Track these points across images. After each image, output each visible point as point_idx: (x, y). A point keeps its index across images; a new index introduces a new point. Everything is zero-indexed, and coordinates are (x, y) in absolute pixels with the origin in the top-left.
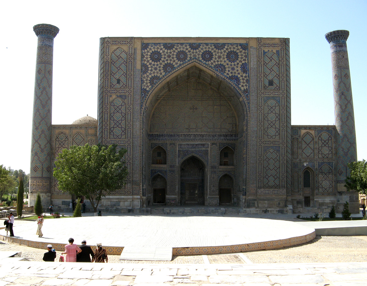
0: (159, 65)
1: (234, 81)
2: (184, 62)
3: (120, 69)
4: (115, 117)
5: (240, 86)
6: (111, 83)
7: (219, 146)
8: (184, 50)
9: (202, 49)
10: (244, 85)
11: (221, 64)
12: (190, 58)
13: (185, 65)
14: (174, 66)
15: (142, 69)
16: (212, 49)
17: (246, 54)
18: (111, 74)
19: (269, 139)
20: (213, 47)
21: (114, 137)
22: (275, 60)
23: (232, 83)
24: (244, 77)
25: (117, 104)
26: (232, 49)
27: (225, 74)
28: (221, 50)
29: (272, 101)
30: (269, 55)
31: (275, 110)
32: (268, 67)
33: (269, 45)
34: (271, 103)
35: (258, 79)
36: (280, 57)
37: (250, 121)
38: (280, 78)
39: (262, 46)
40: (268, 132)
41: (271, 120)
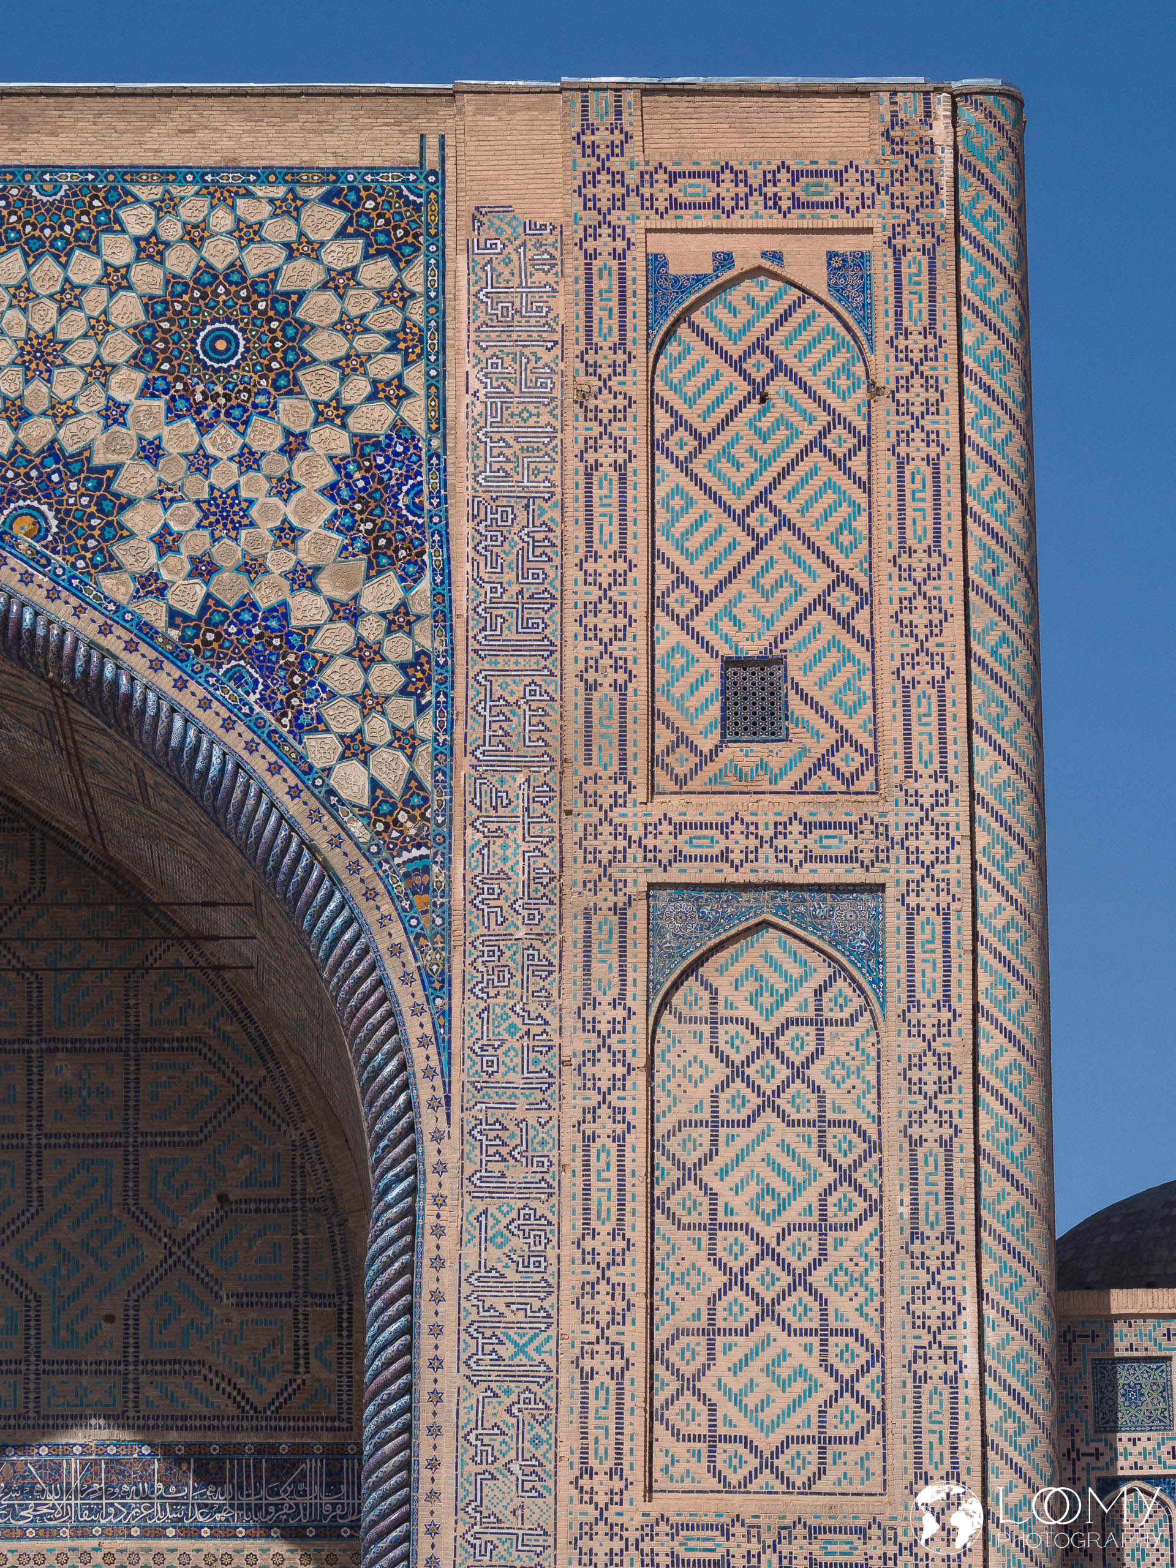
1: (237, 678)
5: (321, 749)
10: (378, 730)
11: (52, 450)
17: (417, 311)
19: (728, 1488)
22: (815, 382)
23: (205, 705)
24: (372, 629)
26: (220, 252)
27: (118, 588)
28: (63, 257)
29: (776, 952)
30: (736, 324)
31: (815, 1072)
32: (719, 475)
33: (727, 189)
34: (752, 973)
35: (578, 650)
36: (881, 347)
37: (448, 1242)
38: (885, 625)
39: (633, 201)
40: (715, 1395)
41: (758, 1225)
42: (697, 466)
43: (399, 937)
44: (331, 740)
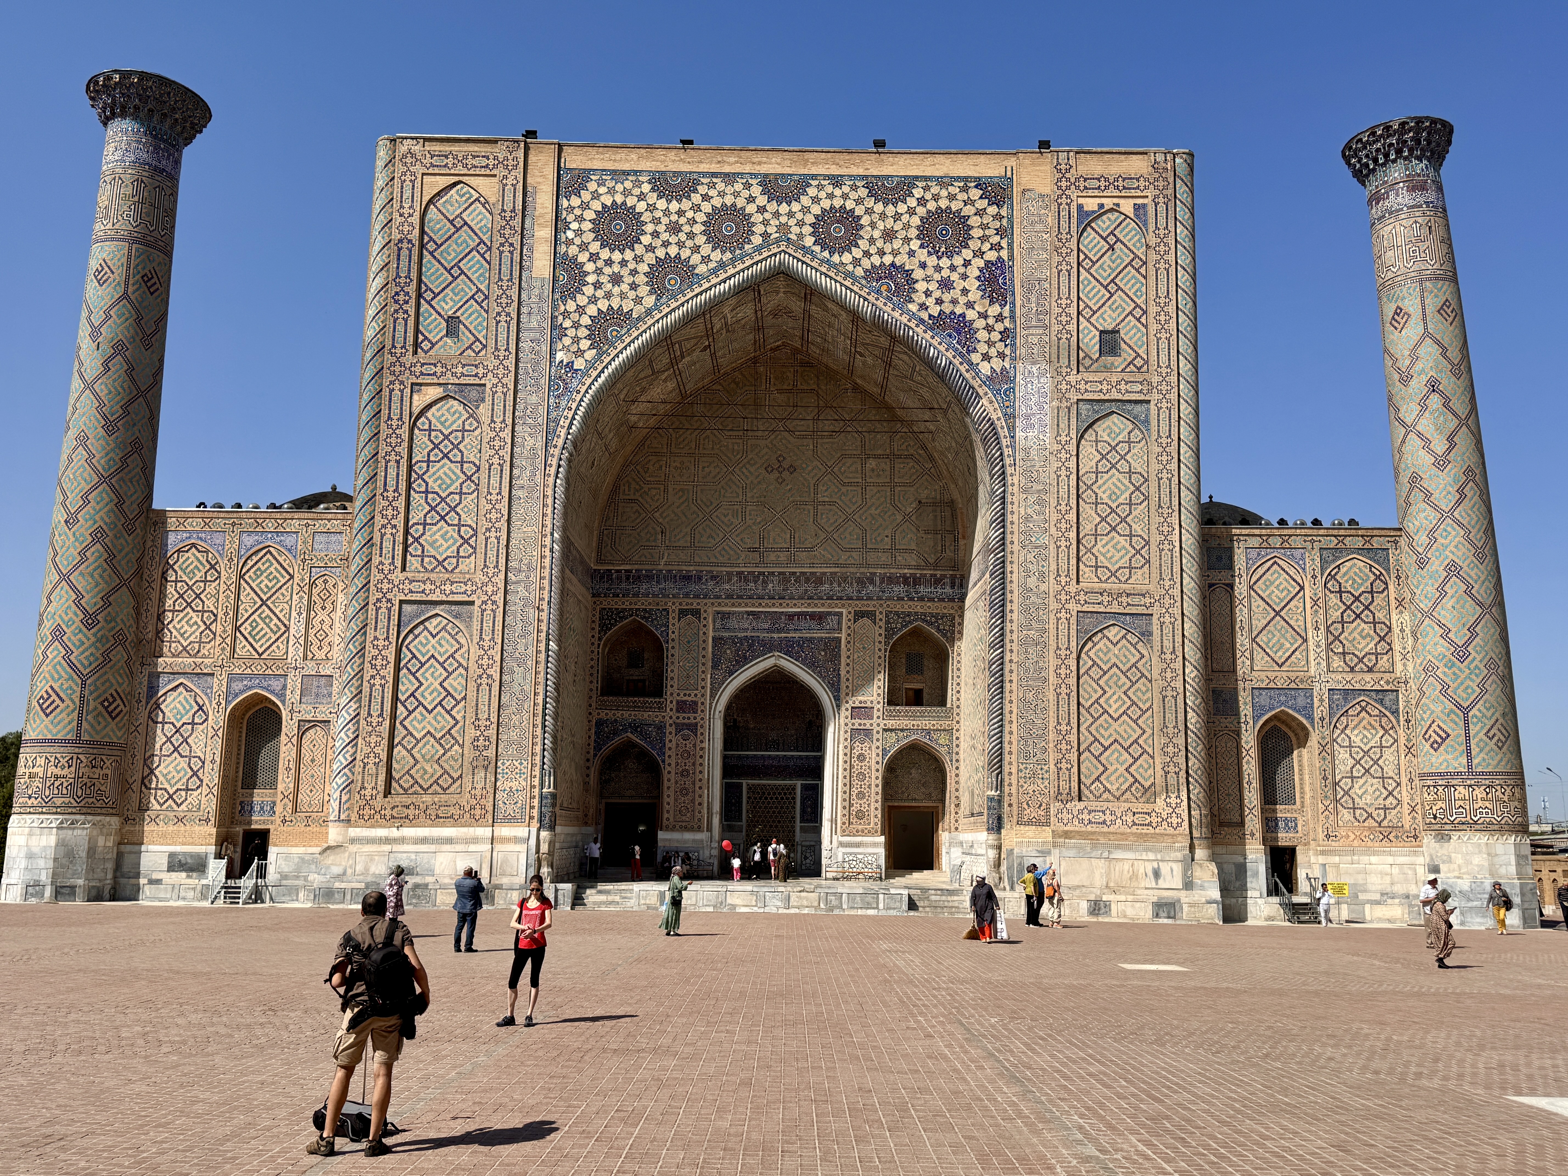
0: (632, 265)
1: (950, 336)
2: (738, 252)
3: (463, 276)
4: (430, 482)
5: (975, 358)
6: (417, 331)
7: (888, 622)
8: (740, 202)
9: (816, 200)
10: (993, 352)
12: (765, 235)
13: (741, 266)
14: (696, 271)
15: (555, 279)
16: (859, 201)
17: (1005, 222)
18: (419, 296)
19: (1101, 582)
20: (863, 192)
21: (422, 565)
22: (1129, 245)
23: (940, 344)
24: (991, 321)
25: (442, 424)
26: (943, 203)
27: (913, 307)
28: (895, 205)
29: (1116, 420)
30: (1104, 226)
31: (1128, 457)
32: (1099, 274)
33: (1103, 183)
34: (1109, 427)
35: (1056, 328)
36: (1151, 234)
37: (1015, 507)
38: (1151, 320)
39: (1073, 187)
40: (1097, 554)
41: (1110, 503)
42: (1092, 271)
43: (1000, 415)
44: (979, 355)
